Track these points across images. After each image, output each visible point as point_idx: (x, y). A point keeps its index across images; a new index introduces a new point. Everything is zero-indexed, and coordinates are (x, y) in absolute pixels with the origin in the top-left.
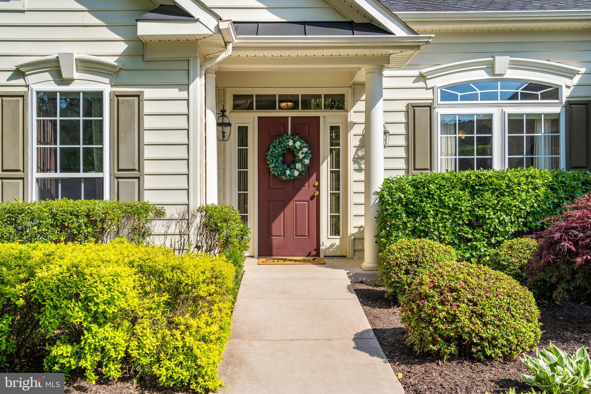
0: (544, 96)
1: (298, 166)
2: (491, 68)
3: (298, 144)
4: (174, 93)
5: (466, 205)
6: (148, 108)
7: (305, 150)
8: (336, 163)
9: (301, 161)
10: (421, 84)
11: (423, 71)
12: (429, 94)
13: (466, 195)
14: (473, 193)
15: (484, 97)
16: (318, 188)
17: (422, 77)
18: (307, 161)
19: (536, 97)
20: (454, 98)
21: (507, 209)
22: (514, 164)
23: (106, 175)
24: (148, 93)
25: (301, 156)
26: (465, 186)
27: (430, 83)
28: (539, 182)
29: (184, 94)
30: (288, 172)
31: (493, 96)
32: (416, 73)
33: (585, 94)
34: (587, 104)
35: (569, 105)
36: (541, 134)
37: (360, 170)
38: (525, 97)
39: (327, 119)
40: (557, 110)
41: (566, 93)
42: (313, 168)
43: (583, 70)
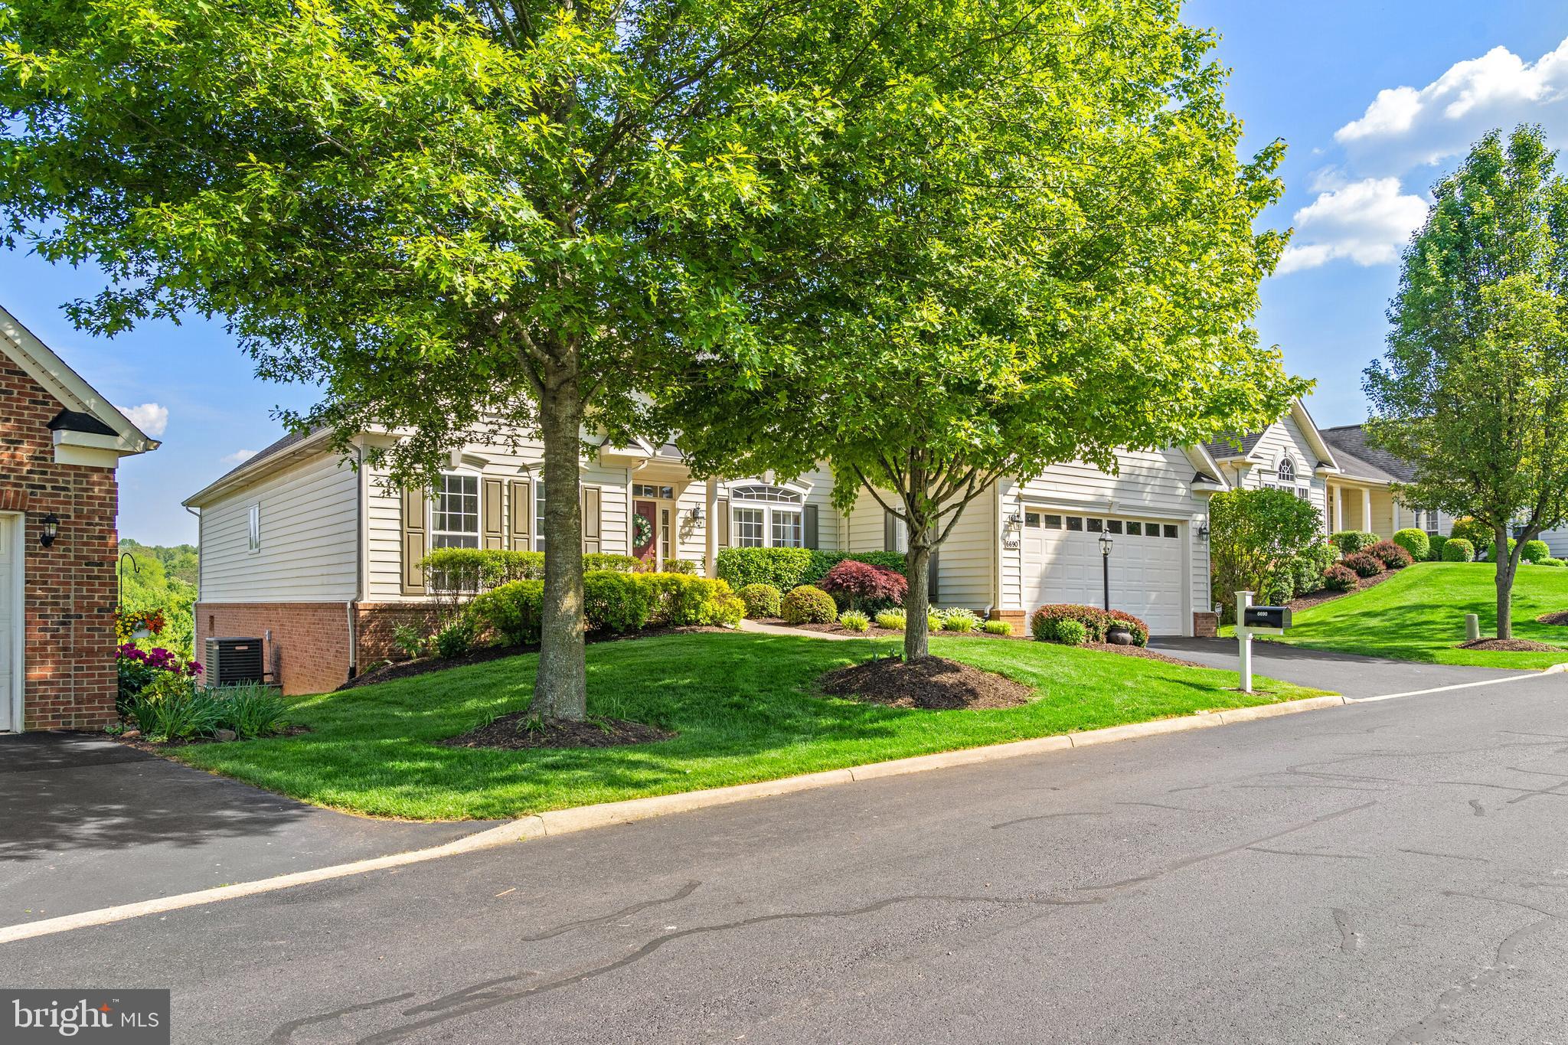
0: (793, 500)
1: (644, 538)
3: (645, 522)
4: (617, 489)
5: (771, 568)
6: (604, 497)
7: (649, 526)
8: (666, 537)
9: (646, 534)
12: (725, 492)
13: (770, 561)
14: (774, 560)
15: (759, 497)
16: (655, 555)
18: (650, 535)
19: (788, 500)
20: (740, 496)
21: (792, 571)
22: (777, 544)
24: (604, 488)
25: (646, 531)
27: (727, 485)
28: (804, 555)
29: (624, 490)
31: (763, 497)
33: (814, 501)
34: (816, 507)
35: (806, 507)
36: (790, 525)
37: (683, 543)
38: (782, 499)
39: (661, 504)
40: (799, 509)
41: (804, 499)
42: (652, 541)
43: (813, 485)
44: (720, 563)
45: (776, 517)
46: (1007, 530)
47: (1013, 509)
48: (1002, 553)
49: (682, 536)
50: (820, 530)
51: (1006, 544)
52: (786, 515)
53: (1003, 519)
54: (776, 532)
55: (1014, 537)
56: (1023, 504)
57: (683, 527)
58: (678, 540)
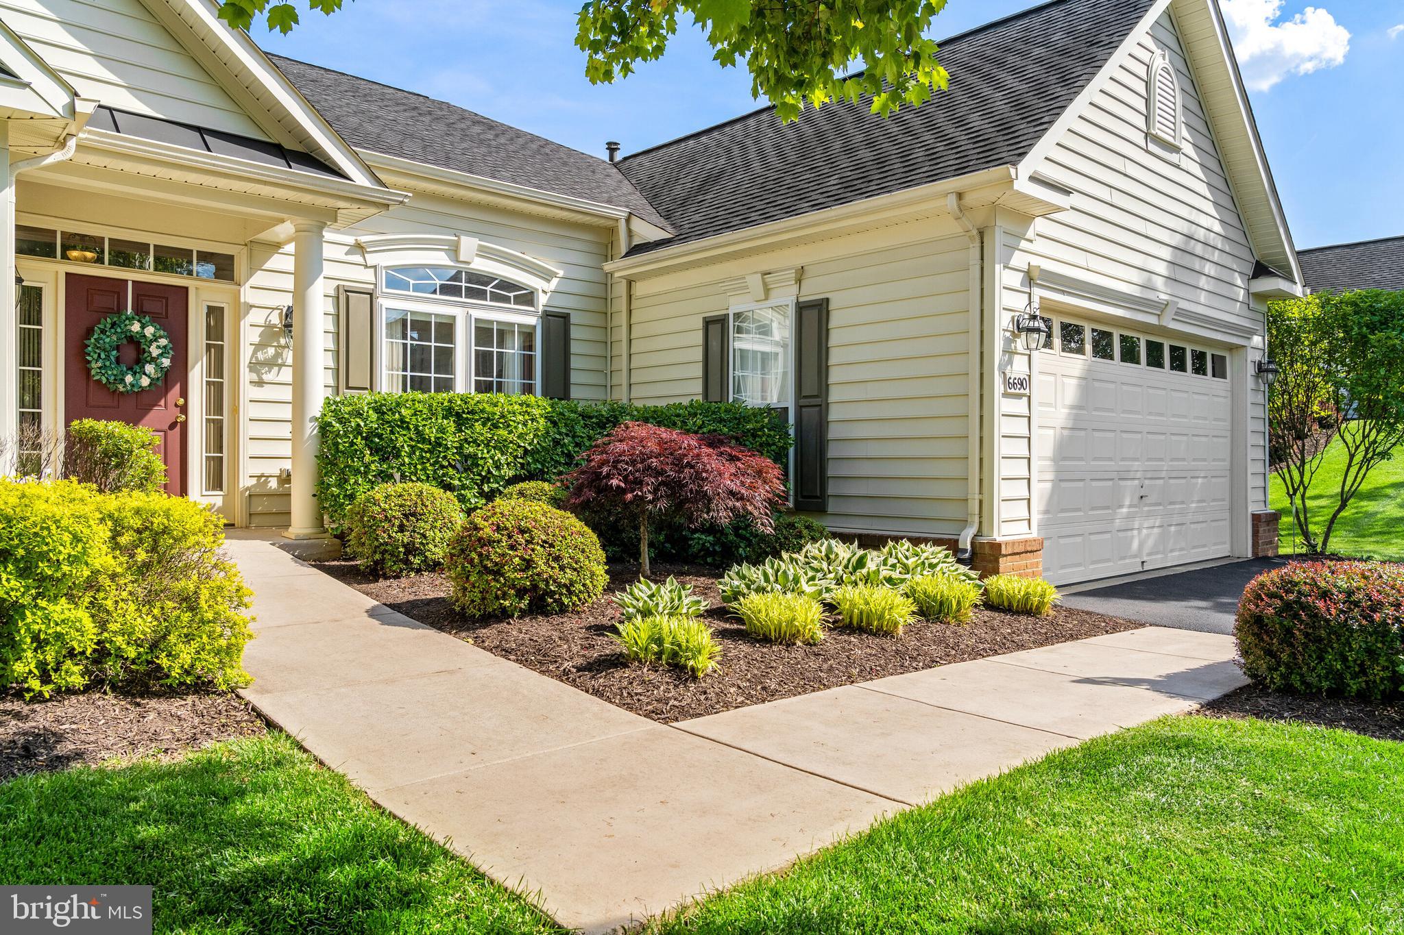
0: (518, 300)
1: (149, 368)
2: (454, 251)
3: (150, 331)
5: (451, 440)
7: (163, 342)
8: (216, 367)
9: (153, 360)
10: (357, 258)
11: (363, 239)
12: (369, 276)
13: (450, 425)
14: (460, 423)
15: (445, 290)
16: (184, 409)
17: (359, 248)
18: (166, 362)
19: (508, 300)
20: (405, 286)
21: (502, 446)
22: (483, 388)
25: (155, 352)
26: (449, 412)
27: (372, 259)
28: (536, 412)
30: (129, 379)
31: (456, 291)
32: (351, 240)
33: (562, 304)
34: (565, 317)
35: (547, 316)
36: (513, 350)
37: (260, 383)
38: (495, 297)
39: (202, 292)
40: (532, 320)
41: (542, 300)
42: (176, 375)
43: (561, 273)
44: (324, 428)
45: (483, 333)
46: (1010, 352)
47: (1020, 302)
48: (1003, 405)
49: (255, 366)
50: (575, 363)
51: (1008, 383)
52: (504, 333)
53: (1003, 322)
54: (483, 363)
55: (1019, 368)
56: (1038, 293)
57: (259, 347)
58: (246, 376)
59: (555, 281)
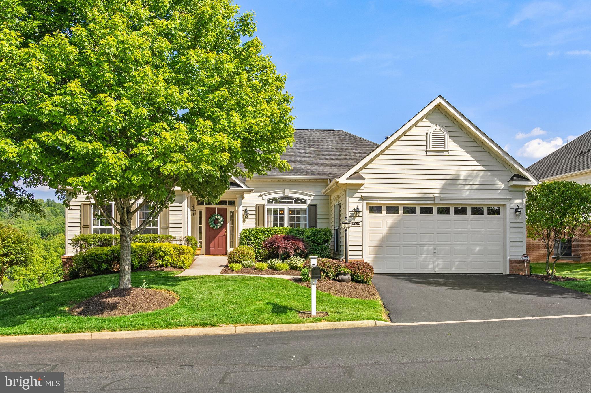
0: (302, 203)
1: (219, 224)
2: (284, 193)
3: (219, 217)
4: (178, 204)
6: (171, 208)
7: (221, 219)
8: (232, 223)
9: (220, 223)
10: (261, 198)
11: (261, 193)
12: (263, 201)
15: (282, 202)
16: (226, 232)
17: (261, 196)
18: (222, 223)
19: (299, 203)
20: (272, 202)
22: (292, 225)
23: (158, 227)
24: (170, 204)
25: (220, 221)
27: (264, 198)
29: (181, 205)
30: (216, 226)
31: (285, 202)
32: (259, 194)
33: (315, 202)
34: (316, 206)
35: (310, 206)
36: (300, 215)
38: (295, 203)
39: (229, 209)
40: (306, 207)
41: (309, 202)
42: (224, 225)
43: (314, 194)
45: (292, 211)
46: (354, 217)
47: (358, 205)
48: (350, 229)
50: (318, 217)
51: (352, 224)
52: (298, 211)
53: (350, 210)
54: (292, 219)
55: (359, 220)
56: (365, 202)
59: (312, 197)
